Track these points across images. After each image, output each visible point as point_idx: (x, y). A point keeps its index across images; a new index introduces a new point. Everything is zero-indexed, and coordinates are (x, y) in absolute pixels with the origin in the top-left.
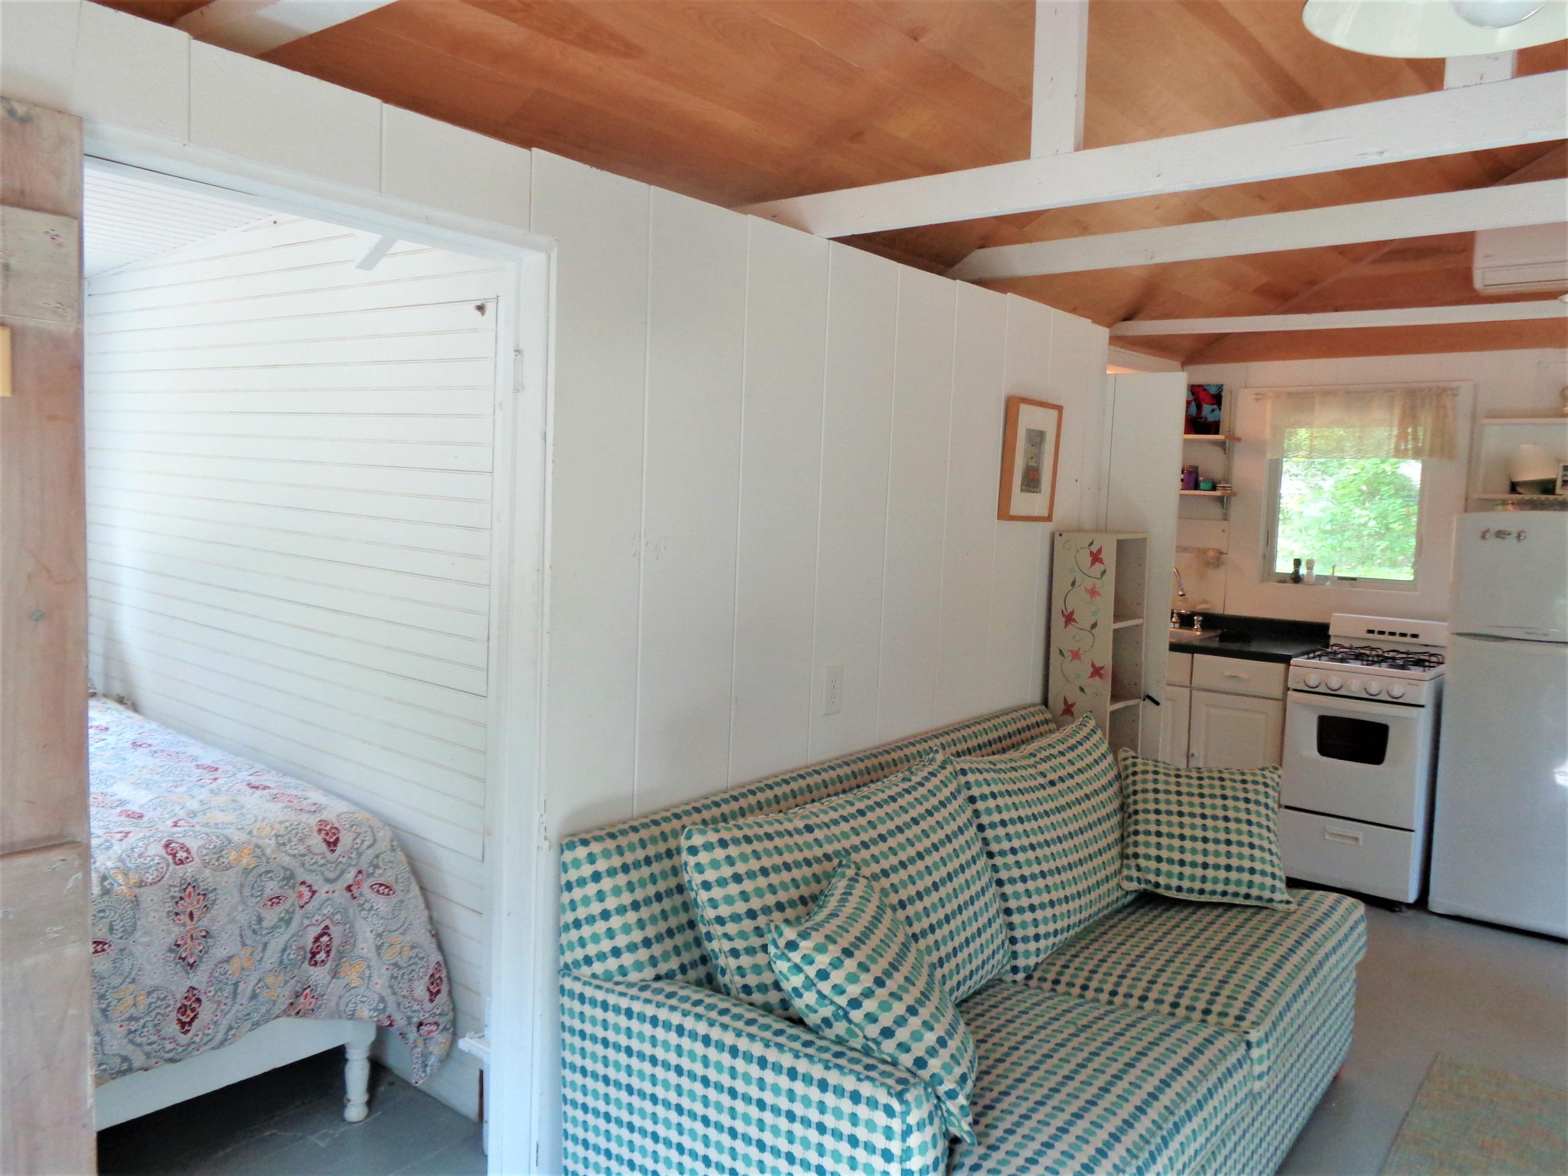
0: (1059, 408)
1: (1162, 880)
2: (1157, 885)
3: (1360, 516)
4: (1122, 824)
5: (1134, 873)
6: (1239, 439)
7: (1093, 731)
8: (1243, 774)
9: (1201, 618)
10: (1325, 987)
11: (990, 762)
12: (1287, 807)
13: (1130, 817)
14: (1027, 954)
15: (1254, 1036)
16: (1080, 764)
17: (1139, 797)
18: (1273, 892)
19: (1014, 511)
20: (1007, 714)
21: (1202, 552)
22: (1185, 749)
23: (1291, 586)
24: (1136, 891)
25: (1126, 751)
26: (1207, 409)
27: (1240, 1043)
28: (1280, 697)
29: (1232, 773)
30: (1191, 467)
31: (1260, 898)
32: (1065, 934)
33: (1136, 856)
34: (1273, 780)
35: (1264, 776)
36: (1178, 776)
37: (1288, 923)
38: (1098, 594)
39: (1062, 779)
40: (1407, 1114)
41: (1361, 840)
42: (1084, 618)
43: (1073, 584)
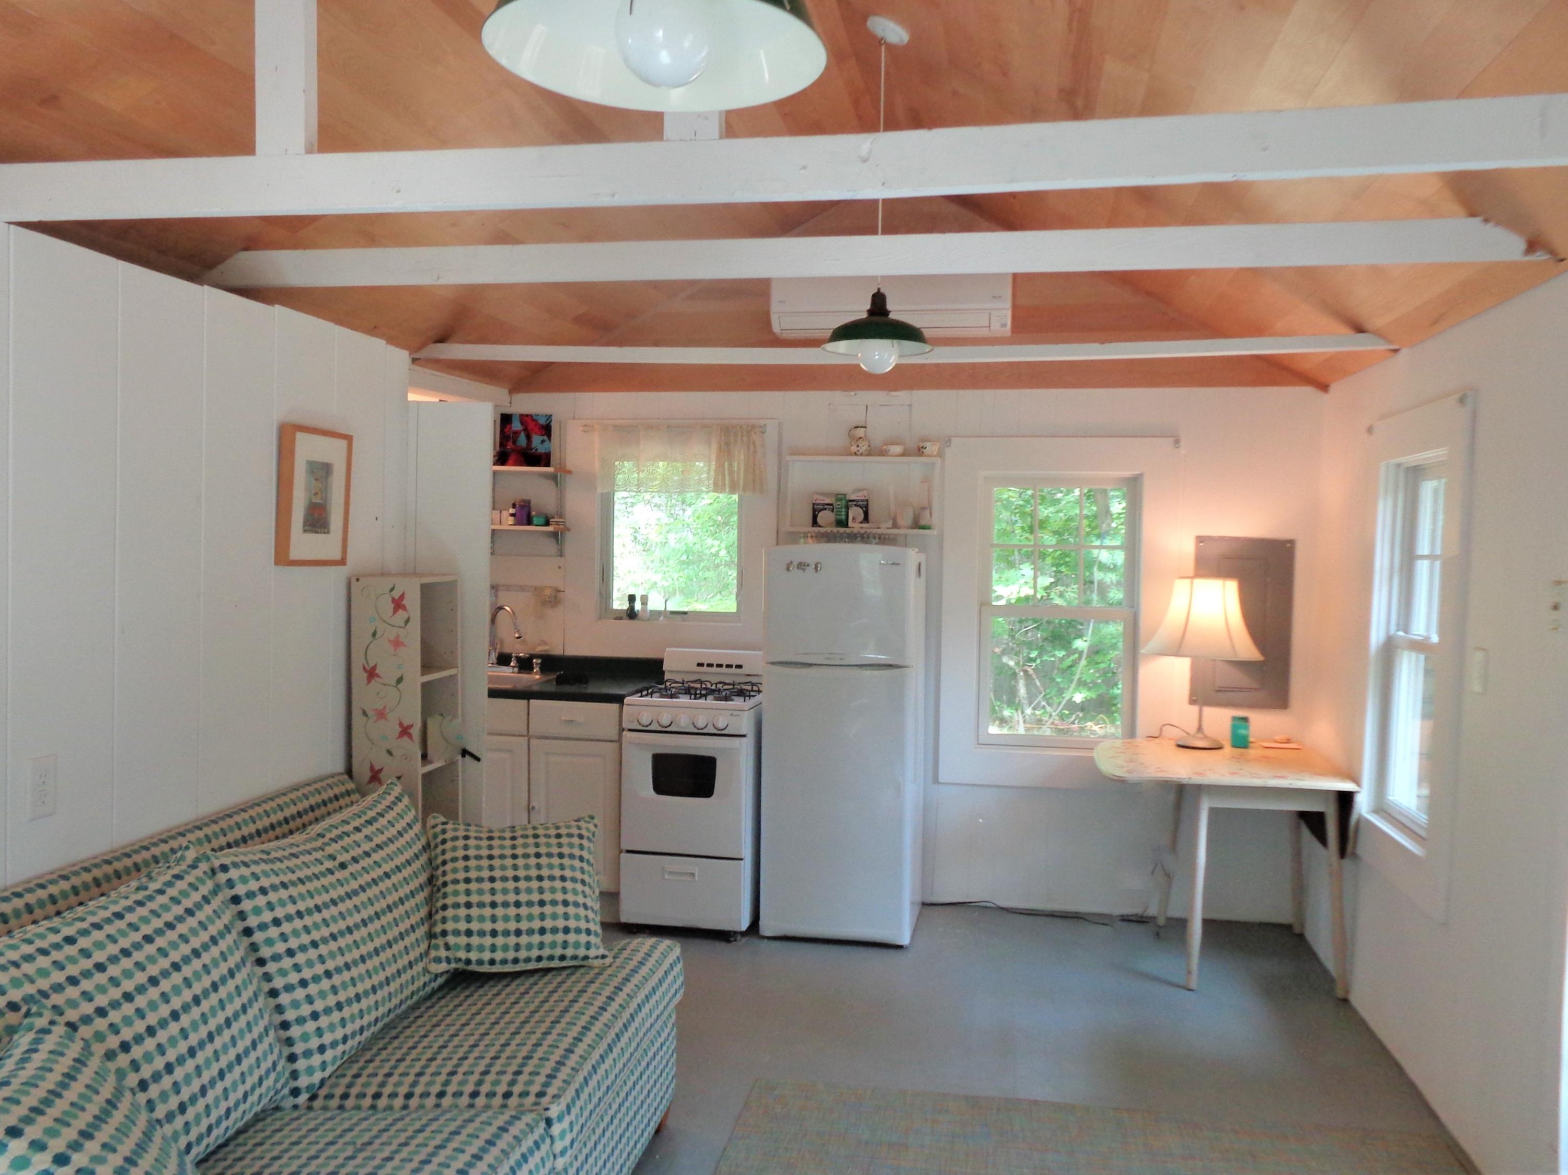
0: (348, 438)
1: (473, 956)
2: (468, 962)
3: (712, 546)
4: (430, 900)
5: (443, 953)
6: (570, 472)
7: (399, 799)
8: (558, 828)
9: (540, 661)
10: (637, 1040)
11: (263, 851)
12: (628, 851)
13: (439, 890)
14: (310, 1071)
15: (554, 1112)
16: (378, 840)
17: (449, 867)
18: (588, 949)
19: (294, 554)
20: (297, 790)
21: (538, 590)
22: (525, 803)
23: (627, 622)
24: (447, 972)
25: (434, 817)
26: (536, 440)
27: (538, 1122)
28: (616, 738)
29: (547, 829)
30: (524, 501)
31: (575, 957)
32: (358, 1038)
33: (444, 933)
34: (588, 829)
35: (579, 828)
36: (490, 838)
37: (601, 979)
38: (403, 644)
39: (355, 860)
40: (725, 1149)
41: (696, 875)
42: (388, 672)
43: (374, 634)
